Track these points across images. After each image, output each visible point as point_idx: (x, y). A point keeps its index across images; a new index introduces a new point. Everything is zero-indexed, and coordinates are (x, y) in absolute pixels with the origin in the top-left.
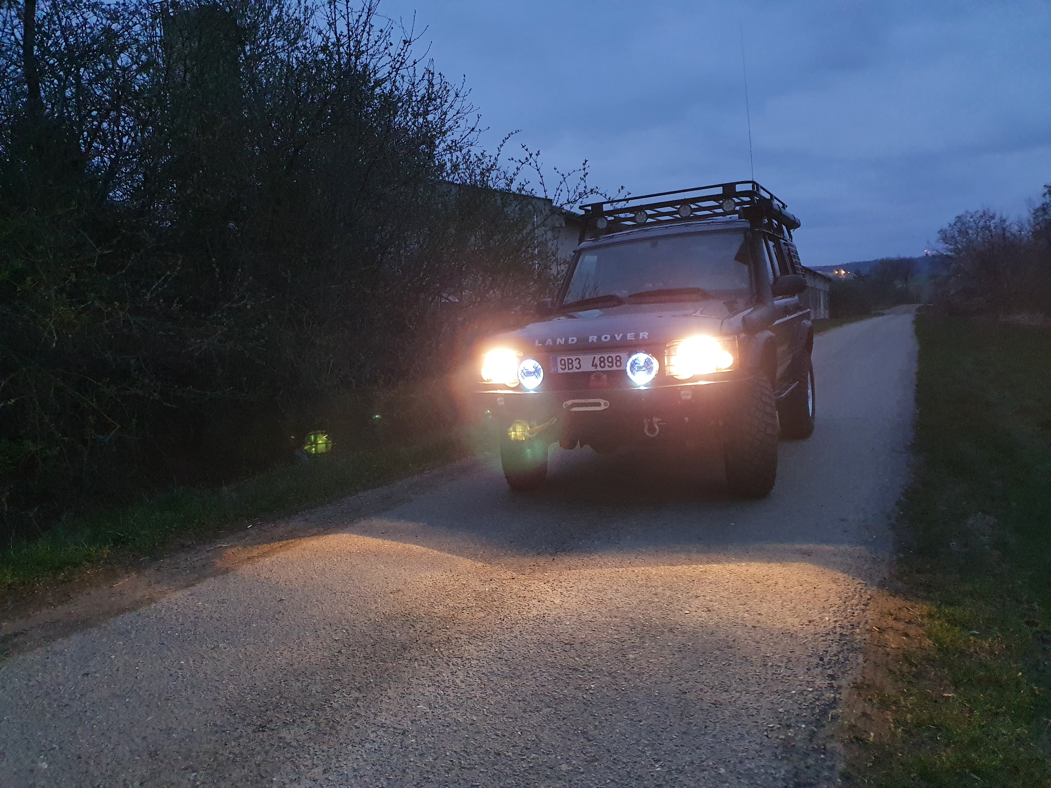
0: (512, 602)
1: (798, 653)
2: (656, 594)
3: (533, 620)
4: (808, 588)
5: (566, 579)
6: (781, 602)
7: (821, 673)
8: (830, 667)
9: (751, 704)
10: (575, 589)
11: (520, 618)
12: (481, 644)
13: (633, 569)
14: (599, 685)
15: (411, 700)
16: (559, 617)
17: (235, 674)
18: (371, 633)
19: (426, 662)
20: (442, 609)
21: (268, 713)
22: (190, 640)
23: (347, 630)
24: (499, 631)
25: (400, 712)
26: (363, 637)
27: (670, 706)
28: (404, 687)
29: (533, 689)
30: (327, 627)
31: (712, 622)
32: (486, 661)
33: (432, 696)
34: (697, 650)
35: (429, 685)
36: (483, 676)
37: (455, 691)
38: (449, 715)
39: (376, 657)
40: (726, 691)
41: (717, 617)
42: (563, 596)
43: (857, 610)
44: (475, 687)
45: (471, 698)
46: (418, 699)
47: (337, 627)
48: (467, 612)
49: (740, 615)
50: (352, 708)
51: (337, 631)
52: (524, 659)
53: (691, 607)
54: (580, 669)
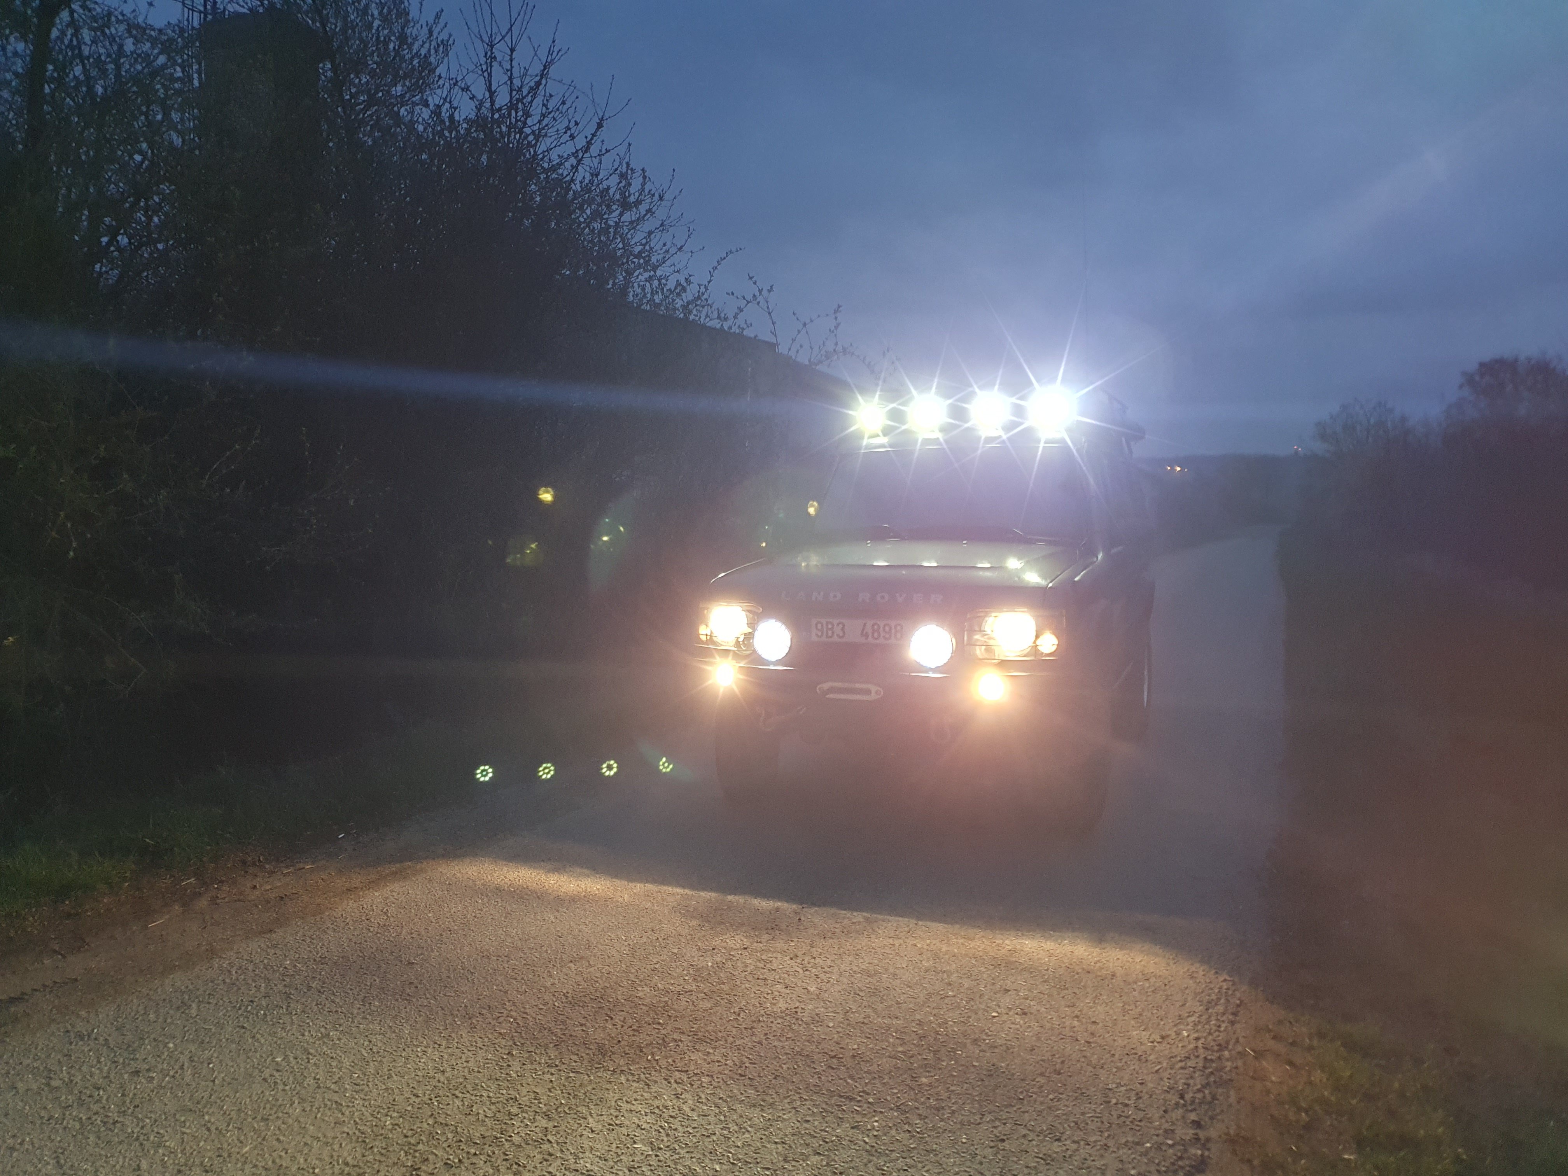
0: (747, 986)
1: (1150, 1085)
2: (950, 984)
3: (782, 1018)
4: (1157, 985)
5: (821, 954)
6: (1121, 1005)
7: (1183, 1117)
8: (1194, 1110)
9: (1093, 1160)
10: (836, 970)
11: (762, 1012)
12: (711, 1051)
13: (915, 942)
14: (884, 1124)
15: (624, 1135)
16: (817, 1015)
17: (362, 1083)
18: (550, 1026)
19: (637, 1077)
20: (648, 993)
21: (420, 1147)
22: (284, 1023)
23: (515, 1019)
24: (734, 1033)
25: (611, 1153)
26: (540, 1031)
27: (984, 1160)
28: (611, 1114)
29: (793, 1125)
30: (484, 1012)
31: (1030, 1032)
32: (723, 1080)
33: (653, 1130)
34: (1013, 1075)
35: (646, 1113)
36: (721, 1101)
37: (683, 1123)
38: (681, 1161)
39: (564, 1064)
40: (1059, 1140)
41: (1036, 1024)
42: (819, 980)
43: (1223, 1021)
44: (712, 1119)
45: (709, 1136)
46: (633, 1133)
47: (499, 1013)
48: (685, 999)
49: (1068, 1023)
50: (541, 1144)
51: (501, 1019)
52: (775, 1078)
53: (999, 1006)
54: (855, 1096)
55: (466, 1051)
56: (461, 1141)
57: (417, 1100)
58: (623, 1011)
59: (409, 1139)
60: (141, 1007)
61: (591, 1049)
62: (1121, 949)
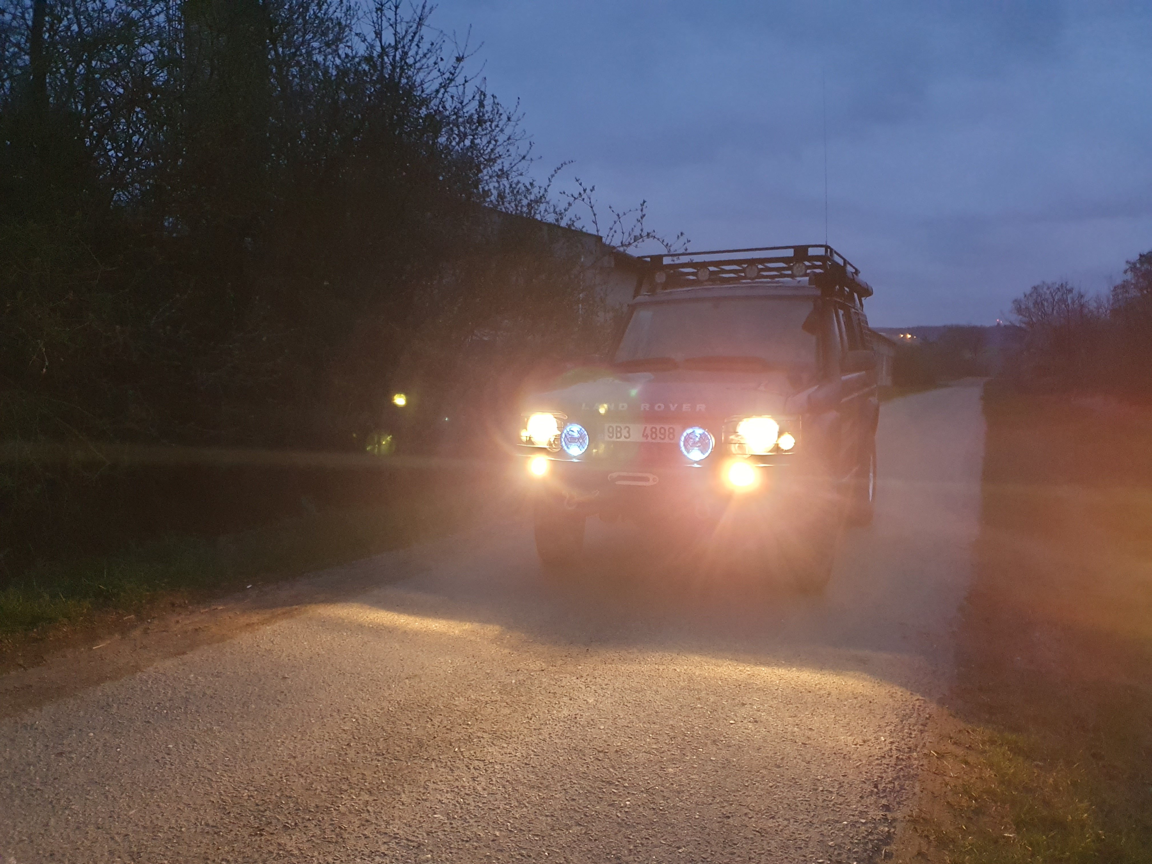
0: (541, 698)
1: (851, 777)
2: (699, 699)
3: (564, 722)
4: (863, 702)
5: (601, 675)
6: (833, 716)
7: (876, 802)
8: (886, 796)
9: (800, 834)
10: (611, 687)
11: (549, 717)
12: (505, 745)
13: (675, 668)
14: (634, 803)
15: (428, 807)
16: (592, 720)
17: (231, 764)
18: (384, 725)
19: (444, 764)
20: (463, 702)
21: (267, 813)
22: (180, 720)
23: (357, 720)
24: (526, 732)
25: (415, 821)
26: (375, 729)
27: (712, 832)
28: (420, 792)
29: (562, 802)
30: (335, 714)
31: (759, 735)
32: (511, 767)
33: (451, 804)
34: (742, 767)
35: (447, 791)
36: (508, 783)
37: (476, 800)
38: (469, 828)
39: (389, 753)
40: (773, 818)
41: (764, 730)
42: (597, 694)
43: (914, 730)
44: (499, 796)
45: (494, 810)
46: (435, 806)
47: (346, 715)
48: (491, 707)
49: (790, 729)
50: (362, 813)
51: (346, 719)
52: (553, 767)
53: (736, 716)
54: (614, 782)
55: (315, 742)
56: (300, 809)
57: (271, 778)
58: (441, 715)
59: (259, 807)
60: (76, 706)
61: (412, 743)
62: (837, 675)
